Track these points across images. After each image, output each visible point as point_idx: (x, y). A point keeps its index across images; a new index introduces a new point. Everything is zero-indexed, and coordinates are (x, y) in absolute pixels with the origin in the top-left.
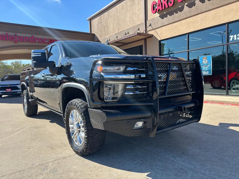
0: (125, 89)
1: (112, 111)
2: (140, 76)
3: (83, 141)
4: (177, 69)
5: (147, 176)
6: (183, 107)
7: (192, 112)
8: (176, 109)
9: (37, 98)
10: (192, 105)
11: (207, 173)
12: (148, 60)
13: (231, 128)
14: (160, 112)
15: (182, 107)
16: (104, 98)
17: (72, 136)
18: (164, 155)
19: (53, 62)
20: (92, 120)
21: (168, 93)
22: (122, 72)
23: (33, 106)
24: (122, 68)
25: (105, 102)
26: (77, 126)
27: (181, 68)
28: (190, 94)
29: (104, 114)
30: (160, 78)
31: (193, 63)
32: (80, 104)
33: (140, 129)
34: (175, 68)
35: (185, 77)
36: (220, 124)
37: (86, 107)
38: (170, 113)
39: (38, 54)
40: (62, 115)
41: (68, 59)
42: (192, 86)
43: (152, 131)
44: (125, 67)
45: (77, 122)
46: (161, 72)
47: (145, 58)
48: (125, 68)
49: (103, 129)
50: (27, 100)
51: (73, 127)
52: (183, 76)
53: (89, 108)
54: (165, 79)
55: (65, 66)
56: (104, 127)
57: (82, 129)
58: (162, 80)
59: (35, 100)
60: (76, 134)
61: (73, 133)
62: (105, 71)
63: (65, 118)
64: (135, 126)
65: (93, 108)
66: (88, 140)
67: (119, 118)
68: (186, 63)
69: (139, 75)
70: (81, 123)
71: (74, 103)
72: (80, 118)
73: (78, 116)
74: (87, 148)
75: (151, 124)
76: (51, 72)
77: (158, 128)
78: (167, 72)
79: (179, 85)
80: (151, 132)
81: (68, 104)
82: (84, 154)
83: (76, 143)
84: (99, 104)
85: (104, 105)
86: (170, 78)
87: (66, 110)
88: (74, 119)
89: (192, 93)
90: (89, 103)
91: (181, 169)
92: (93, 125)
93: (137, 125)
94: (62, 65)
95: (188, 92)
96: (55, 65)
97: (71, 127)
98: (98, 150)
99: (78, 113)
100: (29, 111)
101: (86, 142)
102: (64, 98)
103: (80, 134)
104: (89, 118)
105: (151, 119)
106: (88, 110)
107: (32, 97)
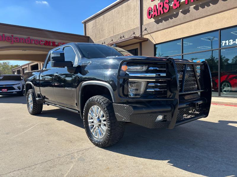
0: (147, 87)
1: (137, 105)
2: (159, 75)
3: (104, 134)
4: (190, 69)
5: (168, 163)
6: (196, 103)
8: (189, 105)
9: (45, 96)
10: (202, 102)
11: (220, 160)
12: (169, 61)
16: (128, 94)
17: (91, 130)
18: (177, 146)
19: (71, 62)
20: (116, 113)
21: (184, 90)
22: (144, 71)
23: (38, 104)
24: (144, 68)
25: (129, 97)
26: (98, 120)
29: (131, 108)
31: (202, 65)
32: (103, 100)
33: (160, 121)
34: (189, 69)
36: (219, 121)
38: (184, 108)
39: (57, 54)
45: (98, 117)
47: (165, 60)
48: (147, 68)
49: (128, 121)
50: (33, 99)
51: (93, 121)
53: (114, 103)
54: (181, 78)
56: (131, 119)
59: (42, 99)
60: (95, 128)
61: (92, 128)
63: (83, 114)
65: (117, 103)
66: (111, 132)
67: (145, 111)
70: (102, 118)
71: (96, 99)
73: (100, 111)
74: (109, 140)
76: (69, 71)
78: (183, 72)
81: (88, 100)
82: (105, 146)
83: (95, 136)
84: (125, 100)
87: (85, 105)
88: (94, 114)
90: (114, 98)
91: (197, 157)
92: (117, 119)
94: (79, 65)
97: (90, 122)
98: (117, 142)
99: (99, 108)
100: (34, 110)
101: (109, 135)
102: (83, 95)
103: (101, 128)
104: (113, 111)
105: (171, 113)
106: (112, 104)
107: (39, 96)
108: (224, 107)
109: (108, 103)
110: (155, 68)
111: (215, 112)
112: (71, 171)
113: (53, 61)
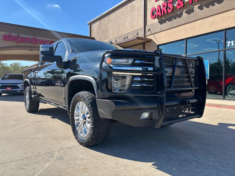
0: (132, 82)
1: (120, 101)
2: (147, 69)
3: (88, 132)
4: (182, 64)
5: (152, 165)
6: (187, 101)
7: (195, 108)
8: (180, 102)
9: (40, 94)
10: (195, 101)
12: (156, 53)
13: (230, 127)
14: (166, 104)
16: (112, 89)
17: (77, 127)
19: (60, 57)
20: (99, 110)
21: (173, 86)
22: (130, 64)
23: (34, 102)
24: (130, 61)
26: (83, 117)
27: (186, 64)
29: (113, 104)
31: (197, 60)
32: (87, 95)
33: (146, 119)
34: (180, 64)
35: (190, 74)
36: (219, 124)
38: (175, 106)
39: (47, 48)
40: (67, 109)
42: (195, 82)
45: (83, 114)
46: (167, 66)
48: (133, 61)
49: (110, 117)
50: (29, 96)
51: (78, 118)
52: (188, 73)
53: (97, 98)
56: (112, 116)
57: (88, 120)
59: (37, 96)
60: (81, 126)
61: (78, 125)
62: (113, 63)
63: (70, 111)
64: (142, 117)
65: (101, 99)
66: (94, 130)
67: (127, 107)
68: (190, 60)
70: (87, 115)
71: (81, 95)
72: (86, 110)
73: (85, 106)
74: (93, 138)
75: (157, 116)
76: (58, 66)
77: (163, 120)
78: (173, 67)
79: (182, 81)
80: (156, 123)
81: (74, 96)
82: (89, 144)
83: (80, 134)
84: (108, 94)
86: (176, 73)
87: (72, 102)
88: (80, 111)
90: (97, 93)
91: (185, 160)
92: (100, 115)
94: (69, 60)
95: (192, 87)
96: (62, 60)
97: (76, 119)
98: (102, 142)
99: (84, 104)
100: (30, 107)
101: (92, 132)
102: (70, 91)
103: (86, 125)
104: (97, 108)
105: (157, 110)
106: (95, 100)
107: (35, 93)
108: (228, 110)
109: (92, 99)
110: (142, 62)
112: (44, 170)
113: (41, 55)
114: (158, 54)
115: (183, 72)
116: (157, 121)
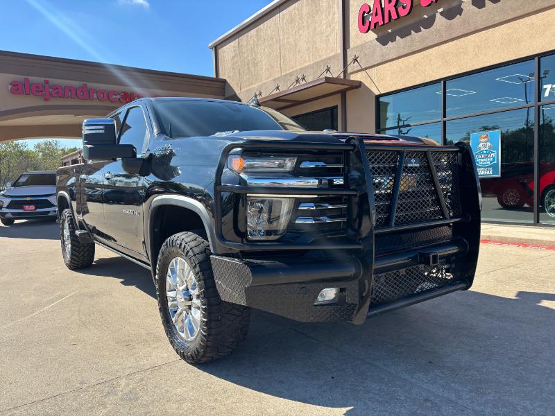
1: (266, 262)
3: (197, 330)
4: (418, 165)
5: (345, 414)
6: (431, 256)
7: (453, 266)
8: (414, 258)
9: (95, 228)
10: (453, 250)
13: (545, 303)
14: (375, 266)
15: (430, 254)
16: (247, 231)
17: (173, 317)
18: (385, 366)
19: (131, 147)
20: (218, 282)
21: (397, 221)
22: (289, 171)
23: (83, 245)
24: (289, 164)
25: (248, 241)
26: (184, 294)
27: (428, 162)
28: (448, 225)
29: (247, 270)
30: (378, 186)
31: (456, 152)
32: (192, 244)
33: (330, 304)
34: (414, 164)
35: (438, 183)
37: (206, 252)
38: (401, 268)
39: (98, 127)
40: (150, 268)
41: (166, 139)
42: (453, 206)
43: (358, 311)
44: (297, 161)
45: (185, 286)
46: (380, 172)
47: (344, 140)
48: (296, 163)
49: (243, 302)
50: (70, 232)
51: (175, 296)
52: (432, 181)
53: (212, 254)
54: (389, 188)
55: (158, 156)
56: (248, 299)
57: (196, 302)
58: (383, 192)
59: (88, 233)
60: (181, 313)
61: (176, 312)
62: (249, 170)
63: (157, 277)
64: (320, 298)
65: (222, 255)
66: (209, 328)
67: (282, 278)
68: (438, 152)
69: (329, 180)
70: (193, 289)
71: (179, 242)
72: (191, 277)
73: (188, 271)
74: (207, 346)
75: (357, 294)
76: (126, 170)
77: (372, 303)
78: (395, 172)
79: (421, 203)
80: (355, 312)
81: (164, 244)
82: (199, 360)
83: (181, 334)
85: (247, 248)
86: (402, 187)
87: (160, 256)
88: (178, 279)
89: (453, 221)
90: (213, 242)
92: (221, 295)
93: (322, 296)
94: (151, 155)
95: (445, 218)
96: (134, 154)
97: (171, 297)
98: (232, 352)
99: (186, 264)
100: (74, 257)
101: (204, 334)
102: (156, 230)
103: (192, 314)
104: (213, 277)
105: (356, 282)
106: (209, 258)
107: (82, 226)
108: (545, 252)
109: (205, 252)
110: (321, 164)
111: (514, 266)
114: (354, 146)
115: (422, 182)
116: (357, 308)
